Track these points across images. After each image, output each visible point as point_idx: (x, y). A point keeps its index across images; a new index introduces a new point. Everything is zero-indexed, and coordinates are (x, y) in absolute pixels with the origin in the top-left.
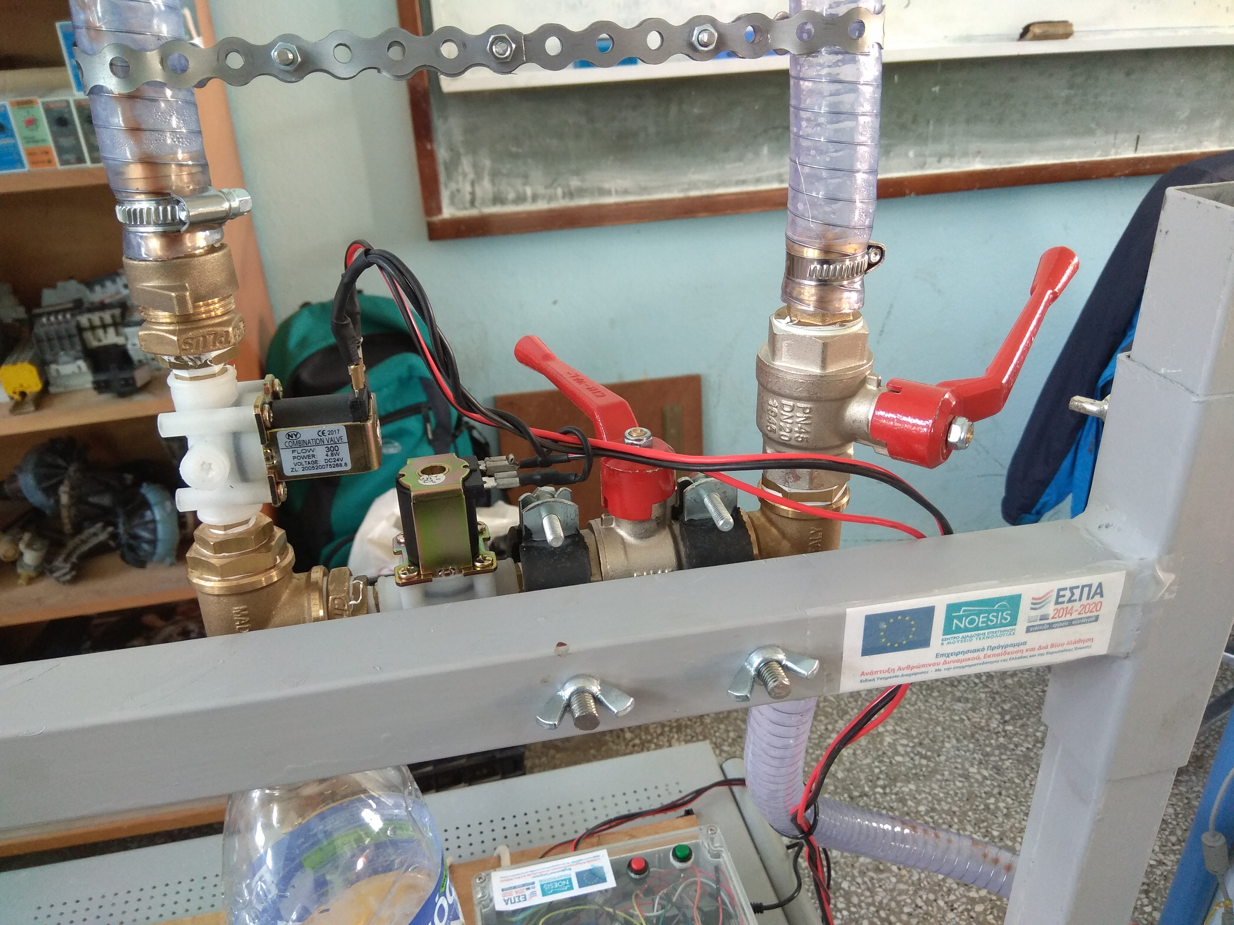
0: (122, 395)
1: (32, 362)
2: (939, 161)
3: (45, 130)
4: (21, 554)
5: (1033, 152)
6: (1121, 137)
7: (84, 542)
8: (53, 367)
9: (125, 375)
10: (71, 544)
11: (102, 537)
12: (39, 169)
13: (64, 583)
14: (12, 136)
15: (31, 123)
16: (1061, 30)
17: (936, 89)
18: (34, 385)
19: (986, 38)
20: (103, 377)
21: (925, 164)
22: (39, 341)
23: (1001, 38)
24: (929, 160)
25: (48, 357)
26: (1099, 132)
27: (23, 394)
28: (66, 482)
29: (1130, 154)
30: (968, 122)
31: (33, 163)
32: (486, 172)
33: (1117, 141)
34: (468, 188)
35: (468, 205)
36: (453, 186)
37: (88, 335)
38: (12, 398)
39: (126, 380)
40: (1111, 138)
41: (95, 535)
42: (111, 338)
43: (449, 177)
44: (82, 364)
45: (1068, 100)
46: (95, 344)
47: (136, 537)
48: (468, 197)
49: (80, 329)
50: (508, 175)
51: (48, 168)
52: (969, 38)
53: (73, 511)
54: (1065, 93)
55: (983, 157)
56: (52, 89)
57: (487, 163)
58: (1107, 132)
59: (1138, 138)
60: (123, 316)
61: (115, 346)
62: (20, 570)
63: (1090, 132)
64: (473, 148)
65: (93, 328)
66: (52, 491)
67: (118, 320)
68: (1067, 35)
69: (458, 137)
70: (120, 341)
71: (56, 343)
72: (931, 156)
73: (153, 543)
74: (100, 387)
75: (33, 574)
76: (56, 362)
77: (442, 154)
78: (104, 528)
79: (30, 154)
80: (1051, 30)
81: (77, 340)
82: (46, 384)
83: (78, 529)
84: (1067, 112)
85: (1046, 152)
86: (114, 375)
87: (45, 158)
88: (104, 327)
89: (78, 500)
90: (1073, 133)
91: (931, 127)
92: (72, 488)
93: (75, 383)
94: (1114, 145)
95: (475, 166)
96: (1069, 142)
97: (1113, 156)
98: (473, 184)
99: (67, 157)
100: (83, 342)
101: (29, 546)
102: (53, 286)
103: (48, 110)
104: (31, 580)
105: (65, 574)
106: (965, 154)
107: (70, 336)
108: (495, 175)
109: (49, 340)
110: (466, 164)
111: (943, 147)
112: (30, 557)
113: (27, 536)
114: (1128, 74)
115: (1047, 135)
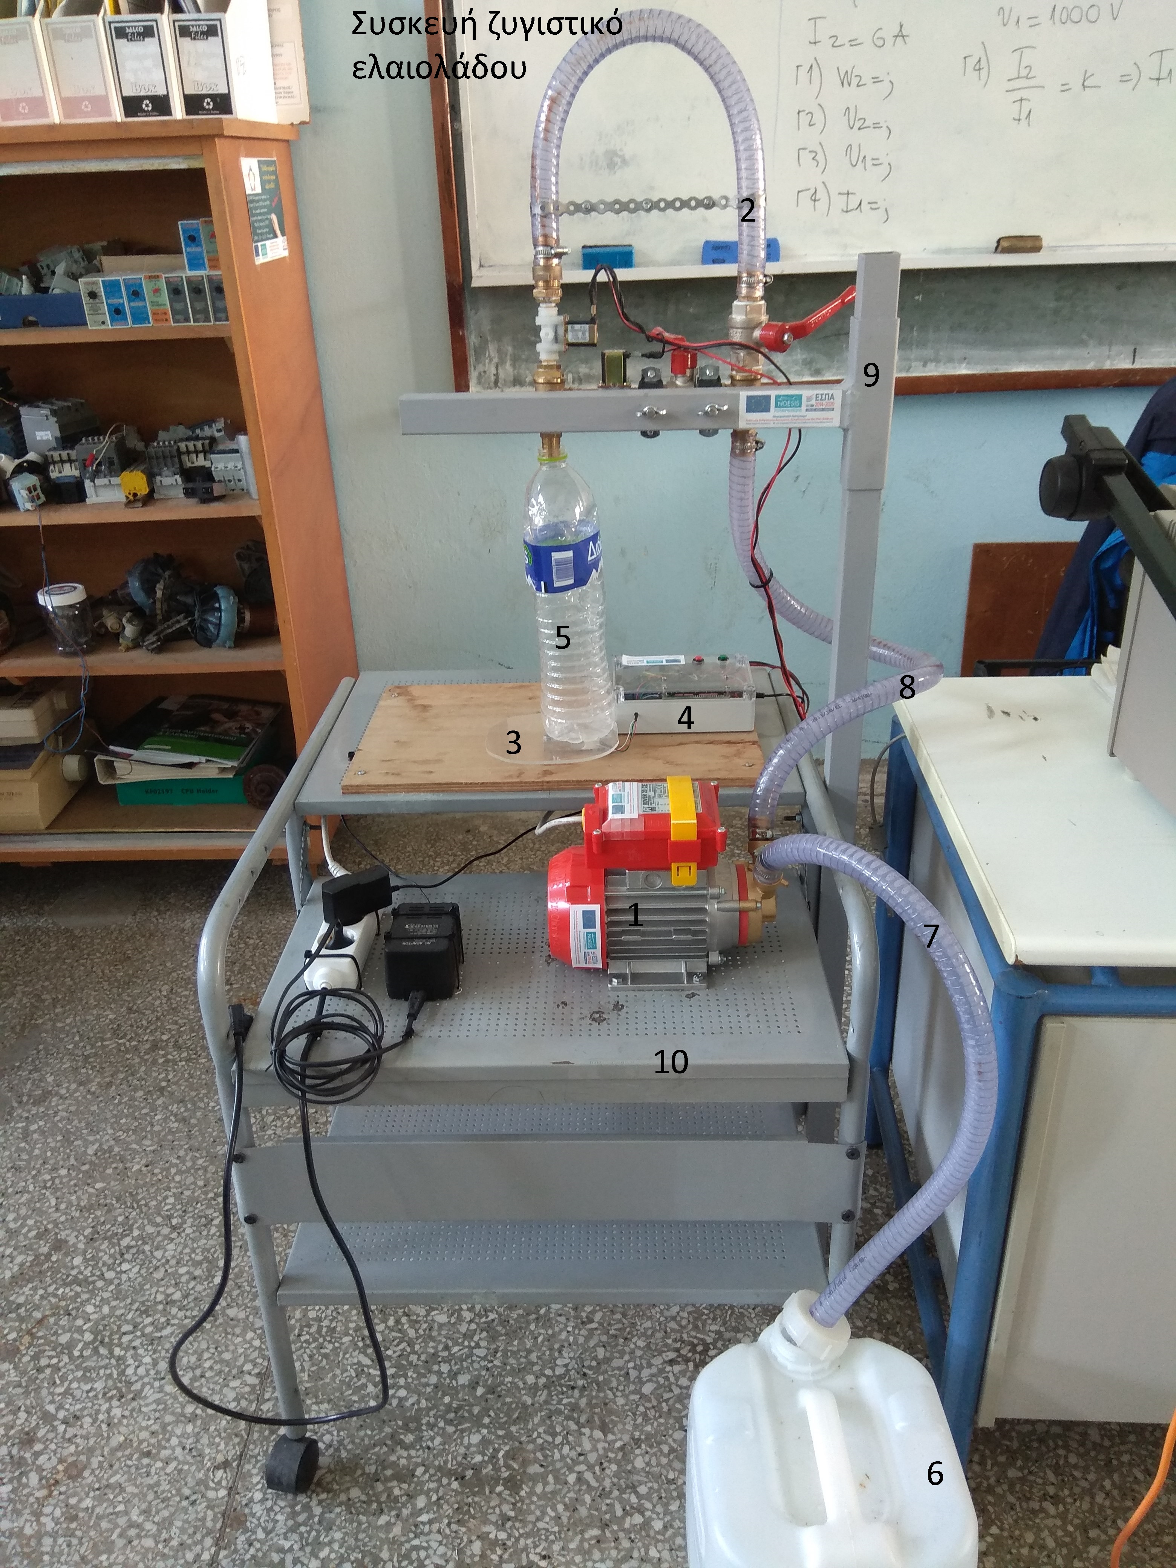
0: (204, 501)
1: (143, 472)
2: (924, 365)
3: (165, 297)
4: (124, 628)
5: (1021, 361)
6: (1115, 349)
7: (169, 627)
8: (158, 478)
9: (207, 485)
10: (160, 628)
11: (184, 623)
12: (159, 325)
13: (153, 650)
14: (144, 300)
15: (157, 291)
16: (1029, 244)
17: (919, 298)
18: (144, 490)
19: (966, 251)
20: (190, 485)
21: (910, 367)
22: (150, 458)
23: (979, 251)
24: (914, 364)
25: (156, 470)
26: (1092, 343)
27: (135, 495)
28: (162, 582)
29: (1126, 365)
30: (952, 329)
31: (155, 320)
32: (508, 358)
33: (1113, 353)
34: (493, 370)
35: (492, 384)
36: (480, 368)
37: (185, 458)
38: (127, 498)
39: (207, 489)
40: (1105, 349)
41: (178, 622)
42: (200, 461)
43: (478, 360)
44: (177, 477)
45: (1056, 312)
46: (189, 465)
47: (206, 620)
48: (493, 378)
49: (179, 453)
50: (526, 361)
51: (165, 324)
52: (948, 251)
53: (165, 607)
54: (1052, 305)
55: (968, 363)
56: (173, 269)
57: (510, 349)
58: (1100, 343)
59: (1135, 351)
60: (211, 445)
61: (203, 467)
62: (121, 640)
63: (1083, 343)
64: (498, 337)
65: (188, 452)
66: (150, 591)
67: (207, 448)
68: (1037, 249)
69: (486, 327)
70: (207, 464)
71: (161, 460)
72: (916, 360)
73: (218, 626)
74: (189, 493)
75: (130, 645)
76: (160, 475)
77: (472, 340)
78: (185, 618)
79: (154, 314)
80: (1021, 244)
81: (176, 460)
82: (152, 491)
83: (167, 618)
84: (1055, 323)
85: (1036, 361)
86: (199, 485)
87: (165, 317)
88: (197, 452)
89: (169, 597)
90: (1062, 343)
91: (915, 333)
92: (165, 588)
93: (172, 493)
94: (1109, 357)
95: (499, 351)
96: (1059, 352)
97: (1108, 365)
98: (497, 367)
99: (177, 317)
100: (180, 461)
101: (129, 621)
102: (167, 429)
103: (168, 283)
104: (128, 649)
105: (152, 643)
106: (950, 360)
107: (172, 457)
108: (515, 360)
109: (157, 458)
110: (492, 349)
111: (929, 352)
112: (130, 631)
113: (128, 614)
114: (1119, 288)
115: (1036, 344)
